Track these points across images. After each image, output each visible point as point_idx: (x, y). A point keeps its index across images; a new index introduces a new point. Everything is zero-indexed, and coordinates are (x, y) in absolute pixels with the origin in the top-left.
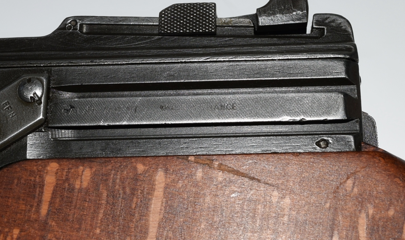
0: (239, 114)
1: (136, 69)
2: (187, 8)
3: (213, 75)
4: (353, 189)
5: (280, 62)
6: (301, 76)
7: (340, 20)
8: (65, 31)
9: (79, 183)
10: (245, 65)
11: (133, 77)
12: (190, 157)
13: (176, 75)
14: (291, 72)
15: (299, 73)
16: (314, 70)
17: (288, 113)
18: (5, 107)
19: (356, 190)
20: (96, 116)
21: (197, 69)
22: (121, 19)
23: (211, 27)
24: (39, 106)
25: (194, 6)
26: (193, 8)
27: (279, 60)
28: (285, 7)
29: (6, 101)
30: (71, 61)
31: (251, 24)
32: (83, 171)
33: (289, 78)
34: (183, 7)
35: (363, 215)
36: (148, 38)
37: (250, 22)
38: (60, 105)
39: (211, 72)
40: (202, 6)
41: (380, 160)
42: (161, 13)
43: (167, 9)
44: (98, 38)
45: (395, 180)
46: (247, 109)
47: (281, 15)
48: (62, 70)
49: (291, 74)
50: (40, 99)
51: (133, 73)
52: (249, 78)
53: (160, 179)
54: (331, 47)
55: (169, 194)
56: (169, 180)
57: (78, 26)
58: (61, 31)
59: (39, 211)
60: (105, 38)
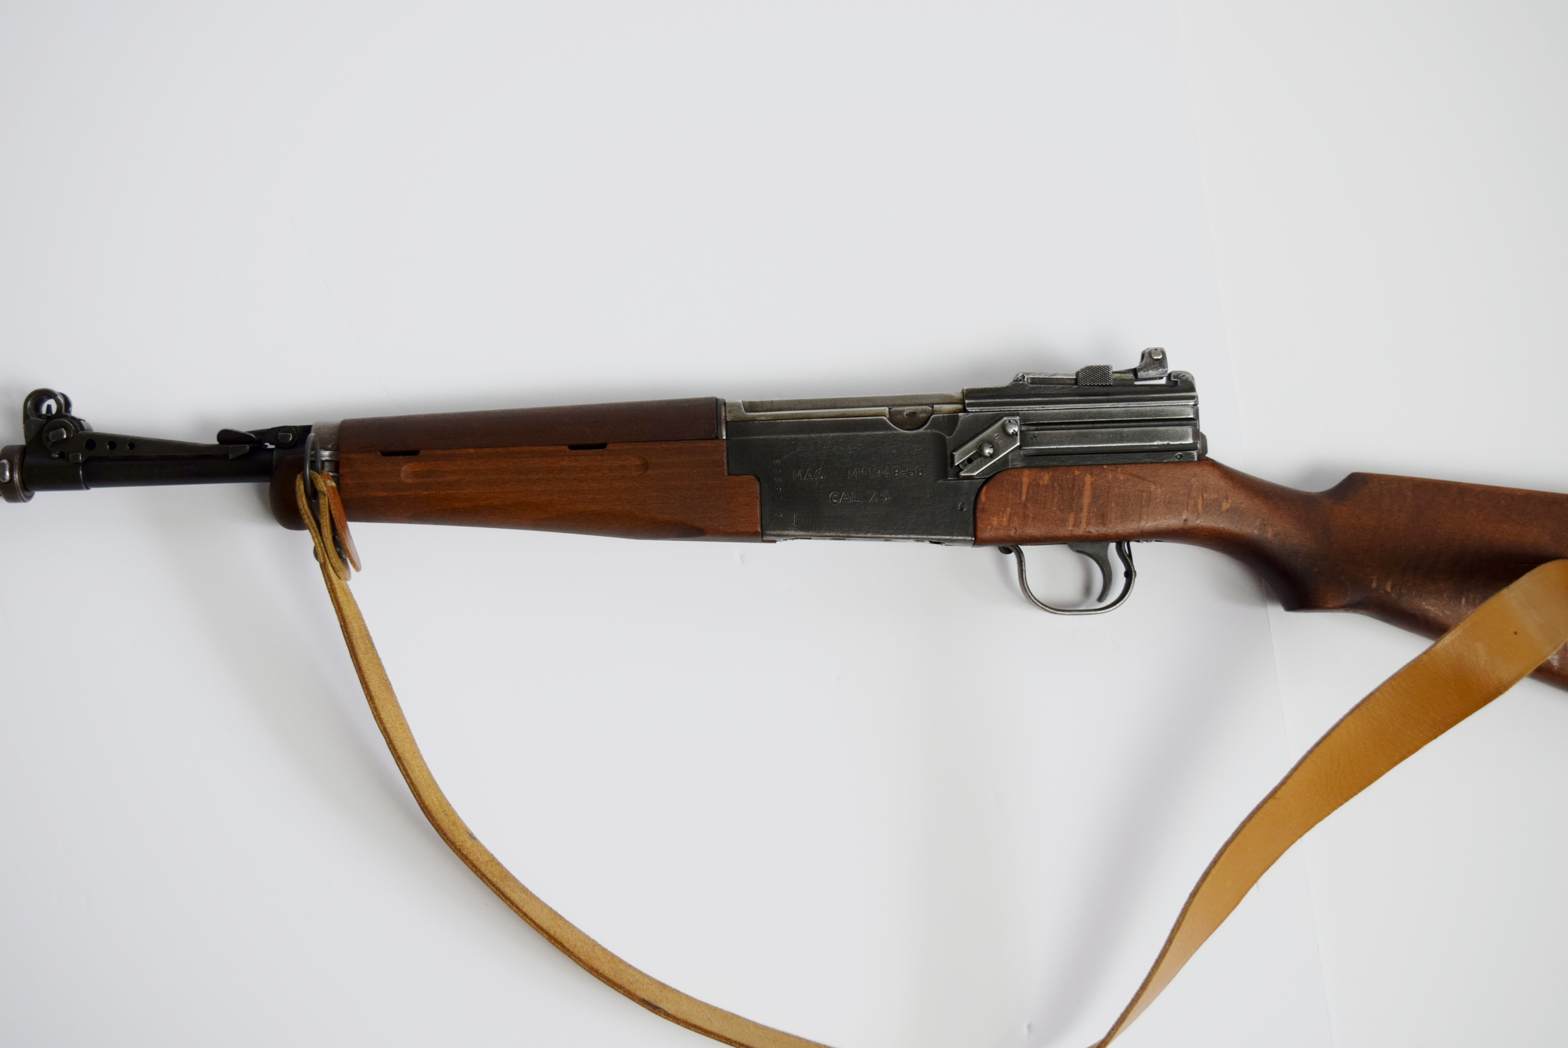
0: (1131, 440)
1: (1070, 412)
3: (1115, 416)
4: (1196, 483)
5: (1155, 408)
7: (1188, 376)
8: (1018, 382)
9: (1042, 481)
10: (1134, 409)
12: (1104, 466)
13: (1093, 416)
14: (1161, 414)
16: (1174, 413)
17: (1159, 439)
18: (997, 437)
20: (1049, 442)
21: (1106, 412)
23: (1107, 381)
24: (1016, 437)
26: (1098, 368)
27: (1153, 406)
28: (1153, 364)
29: (998, 433)
30: (1030, 407)
31: (1133, 377)
32: (1044, 474)
33: (1159, 418)
35: (1201, 498)
36: (1071, 388)
37: (1132, 375)
38: (1028, 435)
39: (1114, 414)
41: (1213, 466)
44: (1039, 387)
45: (1218, 477)
46: (1136, 437)
47: (1152, 371)
48: (1027, 412)
50: (1017, 432)
51: (1068, 415)
53: (1088, 479)
54: (1183, 396)
55: (1094, 488)
56: (1093, 479)
57: (1026, 379)
58: (1016, 382)
59: (1020, 499)
60: (1044, 387)
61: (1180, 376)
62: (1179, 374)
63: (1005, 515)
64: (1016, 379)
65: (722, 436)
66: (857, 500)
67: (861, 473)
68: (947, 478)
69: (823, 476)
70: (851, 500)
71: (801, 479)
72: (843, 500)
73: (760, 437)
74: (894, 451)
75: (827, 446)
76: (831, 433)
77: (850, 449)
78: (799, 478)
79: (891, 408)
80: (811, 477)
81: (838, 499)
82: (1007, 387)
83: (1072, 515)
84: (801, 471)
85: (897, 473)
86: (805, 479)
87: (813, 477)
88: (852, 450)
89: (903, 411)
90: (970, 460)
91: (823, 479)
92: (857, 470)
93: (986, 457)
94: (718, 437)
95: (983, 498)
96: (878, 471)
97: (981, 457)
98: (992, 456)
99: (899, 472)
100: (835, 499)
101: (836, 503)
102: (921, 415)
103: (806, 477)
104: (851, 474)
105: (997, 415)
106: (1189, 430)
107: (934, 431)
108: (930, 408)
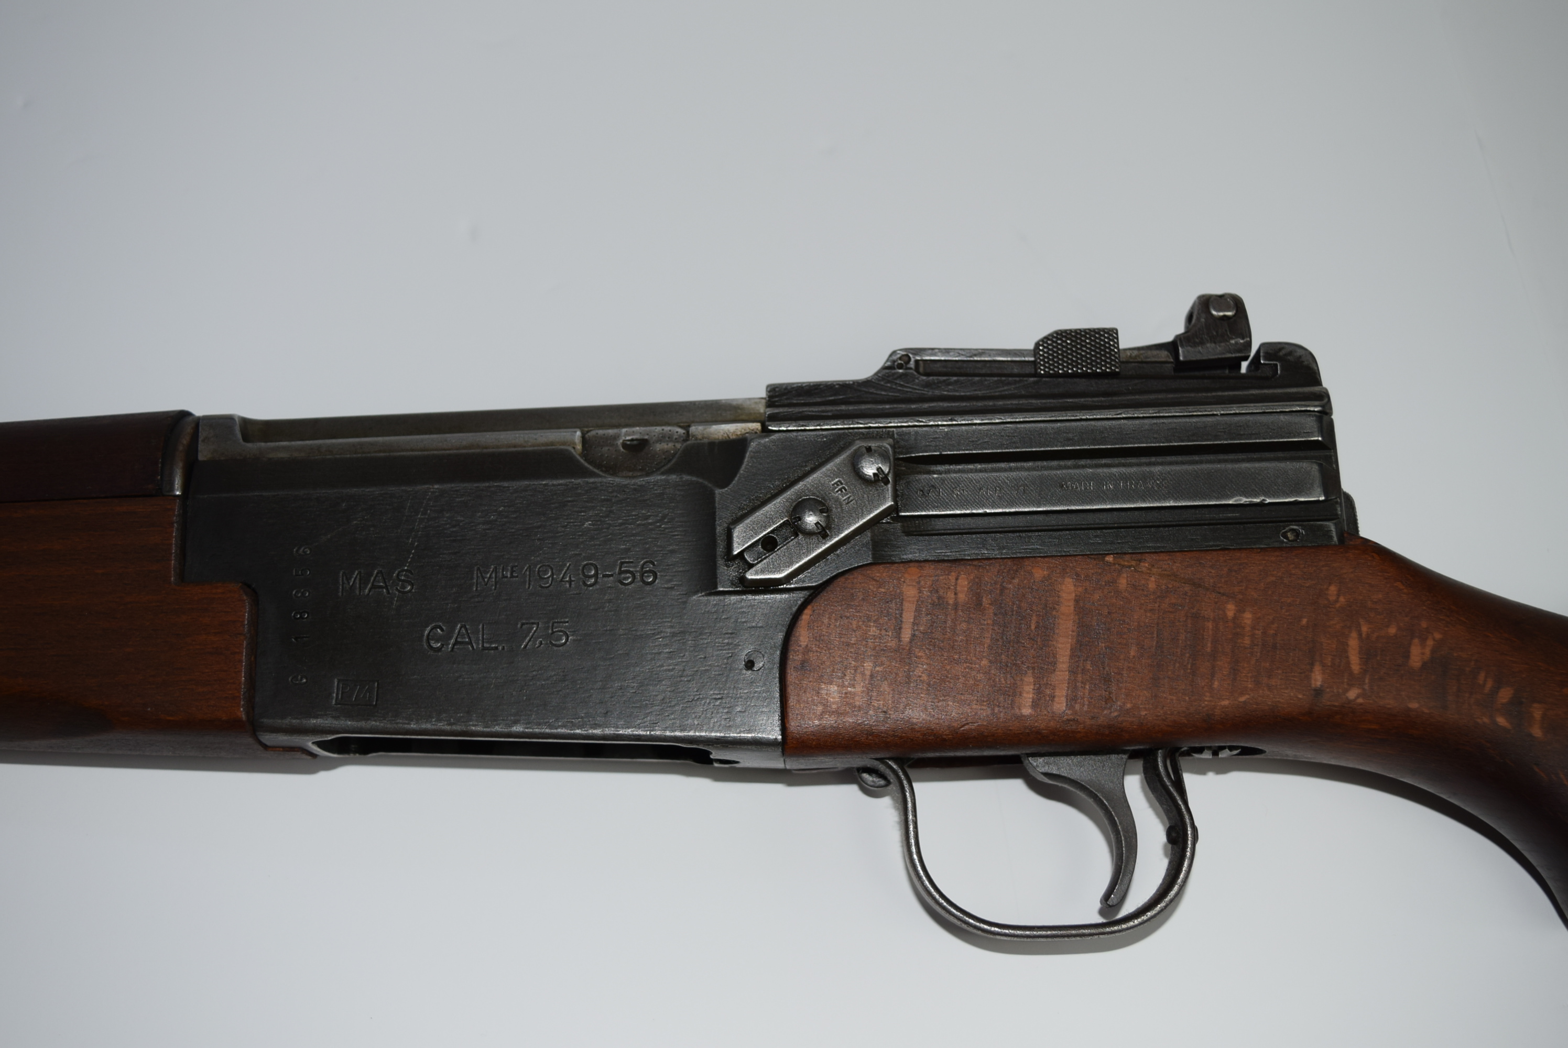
0: (1172, 495)
1: (1018, 431)
2: (1075, 336)
3: (1129, 438)
4: (1338, 598)
5: (1225, 418)
6: (1256, 439)
7: (1299, 352)
8: (893, 371)
9: (953, 596)
10: (1175, 423)
11: (1014, 443)
12: (1108, 556)
13: (1076, 438)
14: (1242, 433)
15: (1254, 434)
16: (1274, 429)
17: (1242, 491)
18: (836, 488)
19: (1342, 599)
20: (967, 500)
21: (1106, 429)
22: (976, 352)
23: (1114, 366)
24: (885, 487)
25: (1086, 333)
26: (1085, 336)
27: (1222, 415)
28: (1217, 332)
29: (837, 480)
30: (920, 420)
31: (1169, 358)
32: (957, 579)
33: (1239, 442)
34: (1070, 334)
35: (1354, 634)
36: (1020, 381)
37: (1168, 356)
38: (914, 484)
39: (1127, 434)
40: (1099, 333)
41: (1373, 557)
42: (1037, 345)
43: (1047, 338)
44: (944, 381)
45: (1395, 584)
46: (1183, 486)
47: (1213, 345)
48: (909, 433)
49: (1242, 435)
50: (886, 476)
51: (1014, 437)
52: (1182, 441)
53: (1068, 589)
54: (1293, 393)
55: (1082, 609)
56: (1080, 589)
57: (912, 364)
58: (887, 371)
59: (898, 637)
60: (956, 382)
61: (1281, 354)
62: (1280, 350)
63: (858, 677)
64: (889, 363)
65: (172, 489)
66: (491, 643)
67: (504, 577)
68: (716, 587)
69: (412, 585)
70: (478, 644)
71: (357, 592)
72: (456, 643)
73: (264, 494)
74: (587, 524)
75: (424, 513)
76: (438, 482)
77: (481, 520)
78: (352, 588)
79: (588, 432)
80: (381, 587)
81: (445, 639)
82: (866, 383)
83: (1029, 679)
84: (360, 573)
85: (591, 577)
86: (367, 591)
87: (386, 587)
88: (484, 524)
89: (616, 437)
90: (769, 544)
91: (410, 591)
92: (495, 570)
93: (809, 534)
94: (161, 491)
95: (803, 636)
96: (546, 572)
97: (796, 535)
98: (823, 532)
99: (596, 575)
100: (437, 641)
101: (439, 649)
102: (659, 447)
103: (369, 586)
104: (480, 580)
105: (839, 436)
106: (1311, 468)
107: (686, 477)
108: (681, 431)
